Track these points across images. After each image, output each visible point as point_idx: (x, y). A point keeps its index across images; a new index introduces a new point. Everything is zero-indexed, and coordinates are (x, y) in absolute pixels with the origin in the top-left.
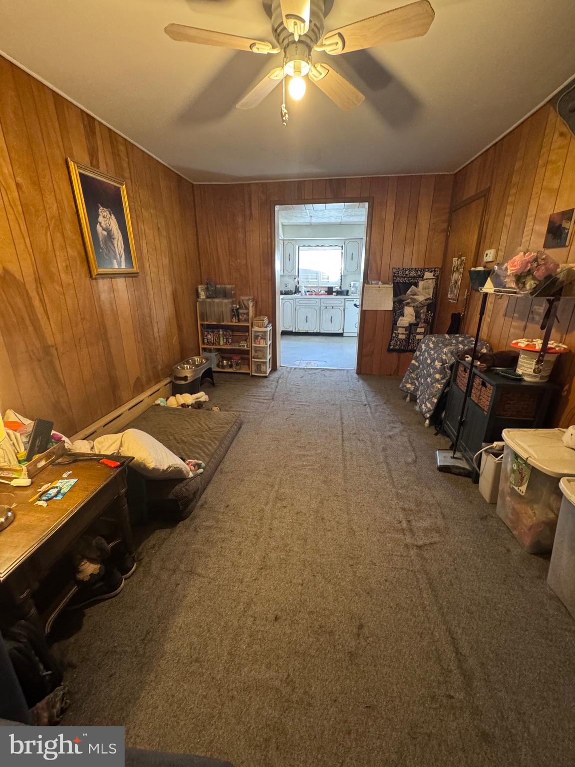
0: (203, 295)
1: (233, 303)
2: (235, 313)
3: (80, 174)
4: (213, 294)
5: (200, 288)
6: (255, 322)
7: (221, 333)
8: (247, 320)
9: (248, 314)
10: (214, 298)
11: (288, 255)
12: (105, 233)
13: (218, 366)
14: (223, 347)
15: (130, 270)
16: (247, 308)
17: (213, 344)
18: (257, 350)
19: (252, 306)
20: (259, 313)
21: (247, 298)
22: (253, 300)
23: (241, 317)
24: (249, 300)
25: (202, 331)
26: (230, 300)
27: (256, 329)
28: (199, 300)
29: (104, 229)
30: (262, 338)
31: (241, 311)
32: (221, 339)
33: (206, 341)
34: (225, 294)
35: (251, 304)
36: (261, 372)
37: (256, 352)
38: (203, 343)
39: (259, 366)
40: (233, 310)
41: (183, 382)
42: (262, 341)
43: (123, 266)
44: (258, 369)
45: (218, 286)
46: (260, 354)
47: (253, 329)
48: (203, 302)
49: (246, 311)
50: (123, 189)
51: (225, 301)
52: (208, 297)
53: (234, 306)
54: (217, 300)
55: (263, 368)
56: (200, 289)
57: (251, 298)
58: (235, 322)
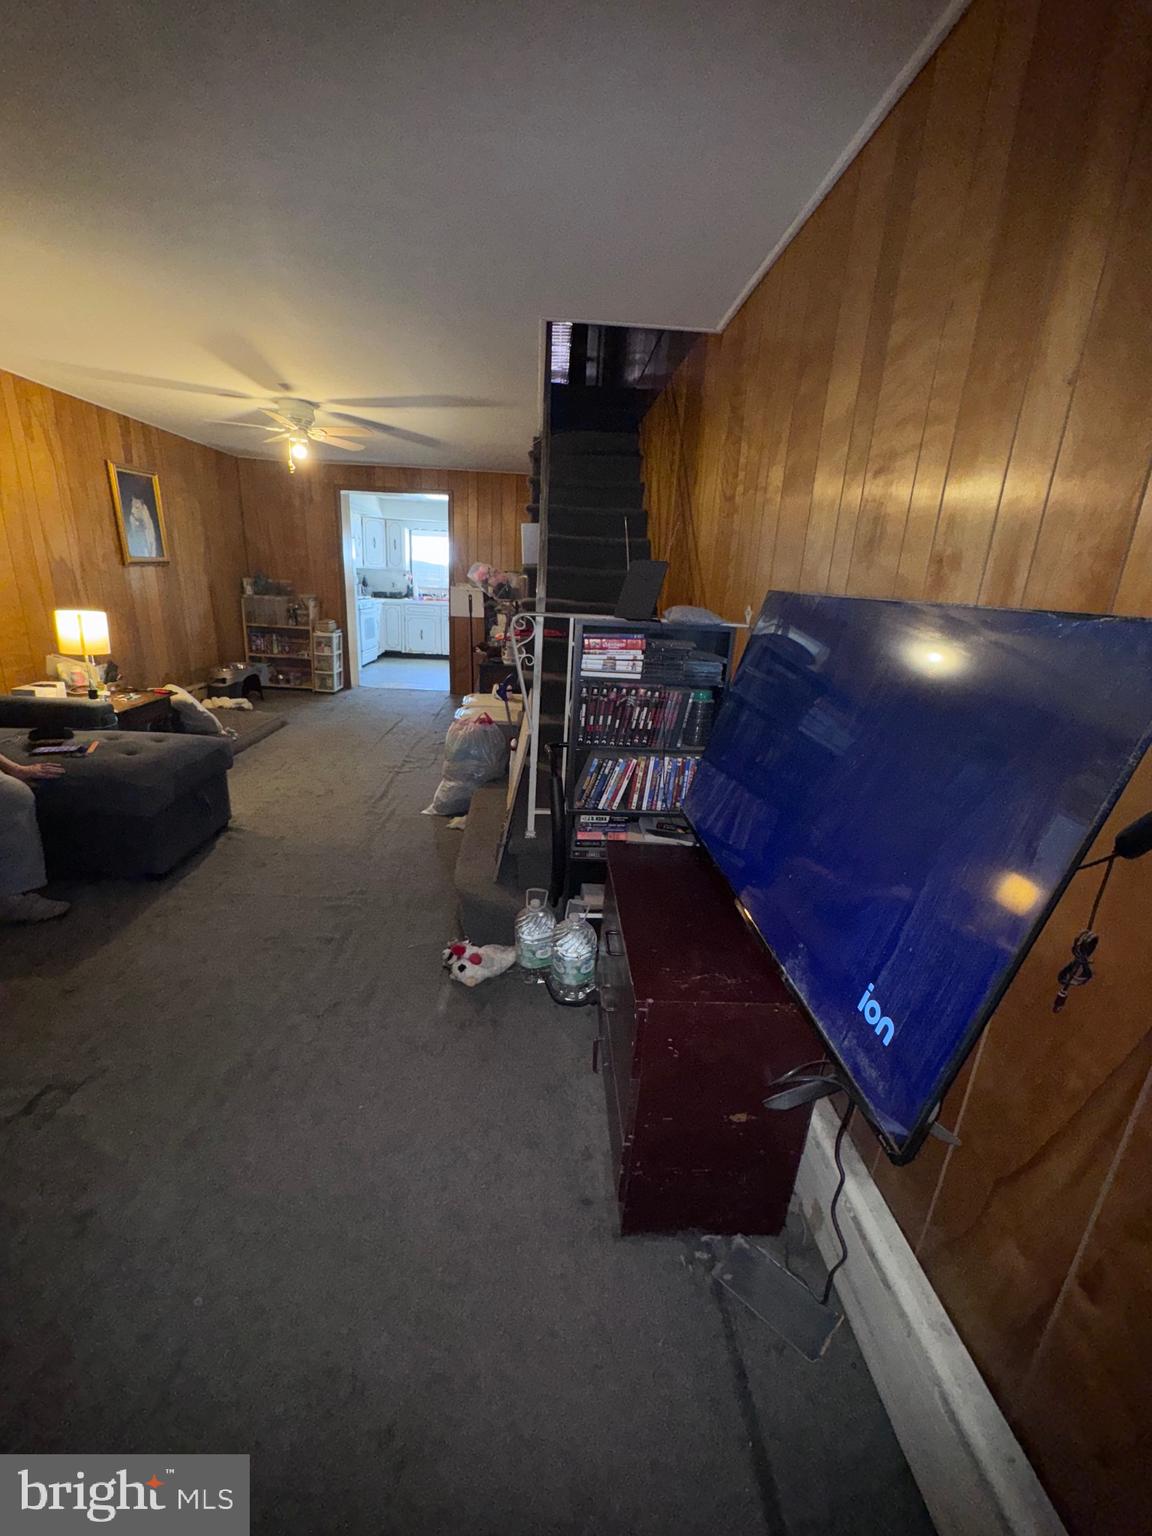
0: (249, 590)
1: (289, 602)
2: (292, 614)
3: (118, 472)
4: (263, 589)
5: (246, 581)
6: (317, 626)
7: (274, 637)
8: (307, 624)
9: (308, 615)
10: (265, 594)
11: (392, 542)
12: (137, 523)
13: (271, 680)
14: (279, 656)
15: (161, 559)
16: (307, 608)
17: (264, 652)
18: (320, 659)
19: (315, 607)
20: (324, 615)
21: (307, 596)
22: (316, 599)
23: (299, 619)
24: (309, 598)
25: (249, 636)
26: (286, 598)
27: (319, 634)
28: (245, 596)
29: (136, 520)
30: (326, 645)
31: (299, 612)
32: (275, 646)
33: (254, 648)
34: (279, 591)
35: (311, 604)
36: (326, 688)
37: (319, 661)
38: (251, 651)
39: (323, 679)
40: (288, 611)
41: (221, 685)
42: (326, 649)
43: (154, 555)
44: (323, 685)
45: (270, 581)
46: (324, 664)
47: (315, 634)
48: (250, 598)
49: (305, 612)
50: (156, 479)
51: (279, 598)
52: (256, 593)
53: (291, 605)
54: (266, 597)
55: (329, 682)
56: (245, 583)
57: (314, 596)
58: (291, 625)
